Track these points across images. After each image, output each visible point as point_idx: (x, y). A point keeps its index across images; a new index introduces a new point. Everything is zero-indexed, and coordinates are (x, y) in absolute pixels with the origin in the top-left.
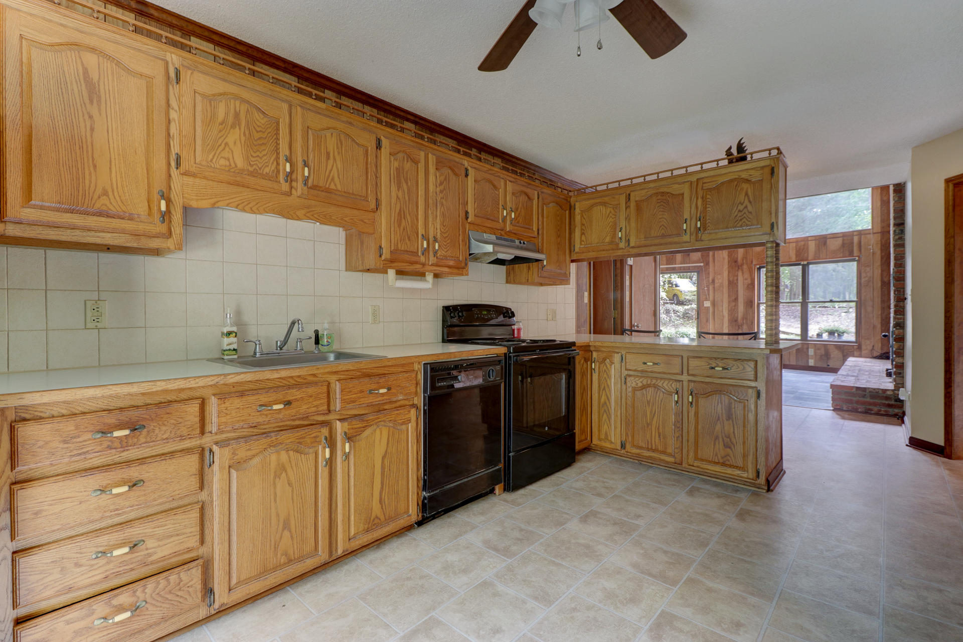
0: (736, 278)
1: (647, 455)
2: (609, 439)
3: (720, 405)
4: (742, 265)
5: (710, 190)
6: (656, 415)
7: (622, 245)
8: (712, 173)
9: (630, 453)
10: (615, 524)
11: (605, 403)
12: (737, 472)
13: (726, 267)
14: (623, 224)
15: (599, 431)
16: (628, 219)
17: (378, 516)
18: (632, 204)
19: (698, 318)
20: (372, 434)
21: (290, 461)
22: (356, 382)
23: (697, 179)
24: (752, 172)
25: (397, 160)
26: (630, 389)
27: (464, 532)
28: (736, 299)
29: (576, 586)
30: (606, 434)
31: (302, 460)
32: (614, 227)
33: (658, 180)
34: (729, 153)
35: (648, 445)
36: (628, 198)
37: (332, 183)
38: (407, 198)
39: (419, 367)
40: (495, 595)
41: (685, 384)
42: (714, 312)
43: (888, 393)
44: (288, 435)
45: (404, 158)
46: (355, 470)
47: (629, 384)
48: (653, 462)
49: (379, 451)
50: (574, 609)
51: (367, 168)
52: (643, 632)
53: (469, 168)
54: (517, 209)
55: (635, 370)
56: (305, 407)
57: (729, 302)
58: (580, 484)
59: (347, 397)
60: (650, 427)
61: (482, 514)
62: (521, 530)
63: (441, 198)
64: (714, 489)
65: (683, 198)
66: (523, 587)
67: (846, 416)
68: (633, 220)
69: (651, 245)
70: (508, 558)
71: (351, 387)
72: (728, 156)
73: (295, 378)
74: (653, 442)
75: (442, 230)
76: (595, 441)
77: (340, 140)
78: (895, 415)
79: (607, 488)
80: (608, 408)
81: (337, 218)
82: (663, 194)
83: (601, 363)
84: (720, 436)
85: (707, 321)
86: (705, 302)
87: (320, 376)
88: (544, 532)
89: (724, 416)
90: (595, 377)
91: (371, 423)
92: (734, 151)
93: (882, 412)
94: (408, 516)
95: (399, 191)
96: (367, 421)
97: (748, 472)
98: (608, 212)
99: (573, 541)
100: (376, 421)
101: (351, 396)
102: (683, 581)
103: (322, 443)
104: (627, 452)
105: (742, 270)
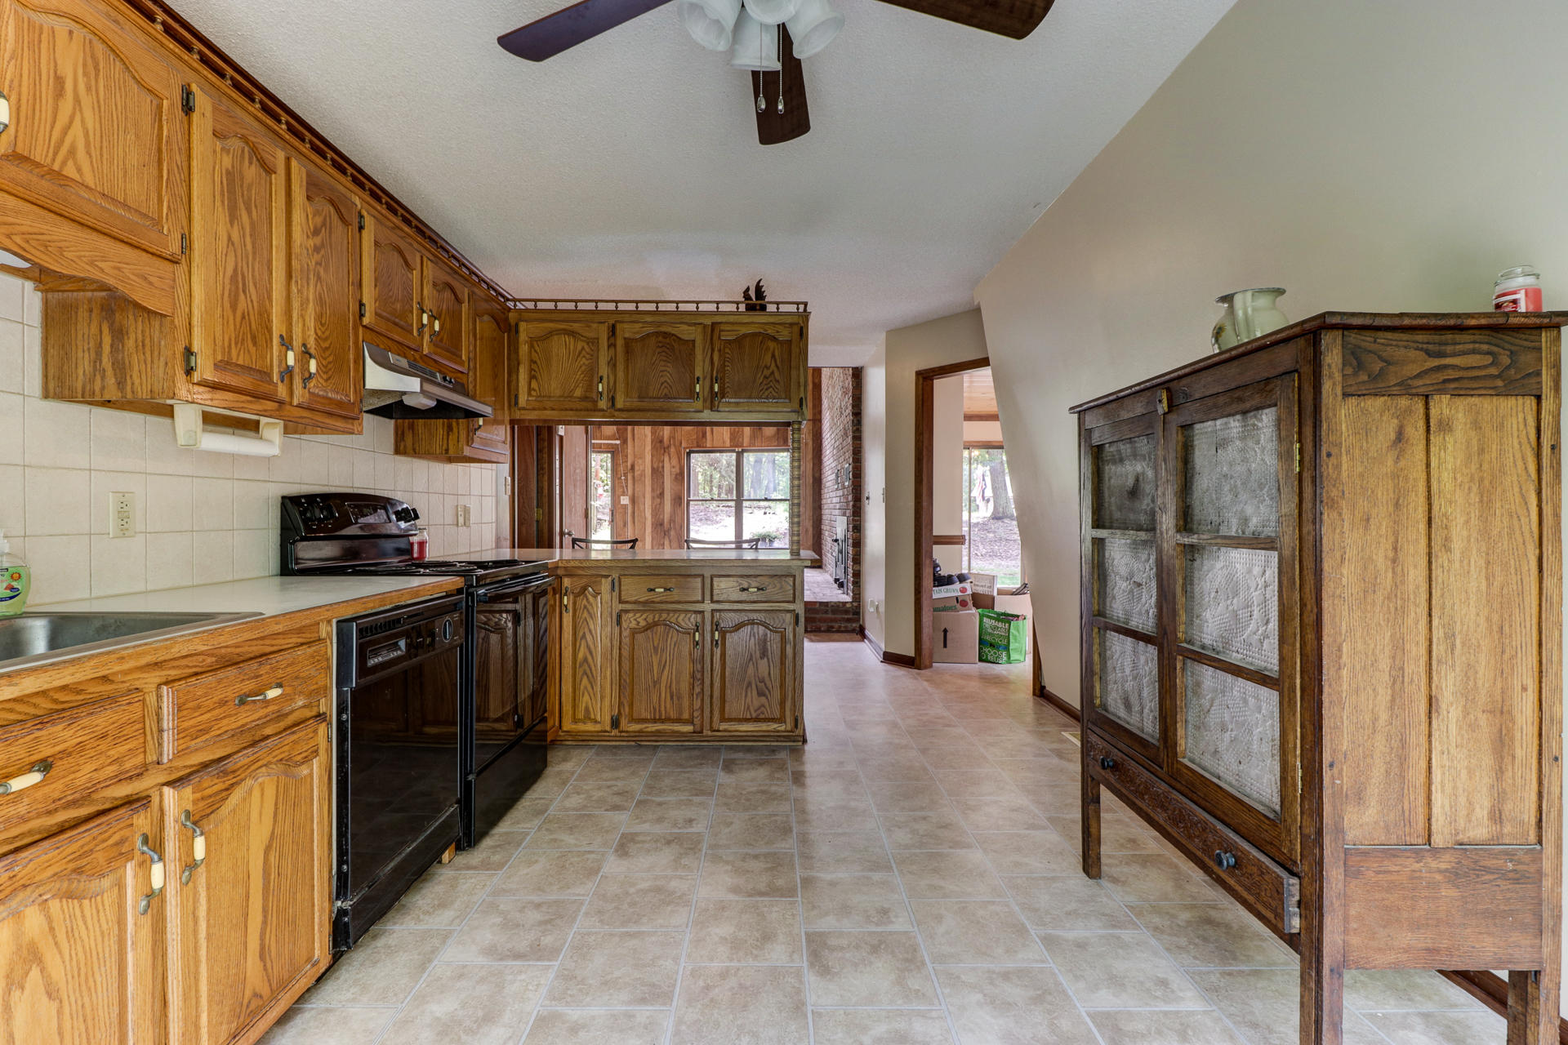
0: (661, 465)
1: (654, 729)
2: (593, 717)
3: (752, 638)
4: (669, 447)
5: (729, 342)
6: (667, 668)
7: (603, 404)
8: (732, 319)
9: (627, 732)
10: (669, 843)
11: (585, 660)
12: (774, 726)
13: (648, 448)
14: (604, 370)
15: (574, 707)
16: (612, 363)
17: (257, 990)
18: (620, 343)
19: (612, 521)
20: (244, 799)
21: (52, 929)
22: (209, 679)
23: (713, 323)
24: (780, 328)
25: (228, 152)
26: (626, 633)
27: (433, 952)
28: (662, 495)
29: (684, 953)
30: (587, 709)
31: (83, 916)
32: (592, 376)
33: (657, 312)
34: (746, 293)
35: (655, 714)
36: (613, 330)
37: (70, 163)
38: (249, 247)
39: (330, 631)
40: (574, 1029)
41: (708, 616)
42: (634, 513)
43: (848, 605)
44: (44, 858)
45: (243, 151)
46: (209, 900)
47: (624, 625)
48: (659, 739)
49: (259, 834)
50: (708, 988)
51: (160, 151)
52: (806, 971)
53: (364, 213)
54: (440, 316)
55: (635, 602)
56: (90, 767)
57: (653, 498)
58: (575, 801)
59: (192, 722)
60: (657, 686)
61: (443, 905)
62: (538, 906)
63: (317, 263)
64: (749, 756)
65: (694, 346)
66: (611, 995)
67: (813, 637)
68: (620, 367)
69: (648, 410)
70: (550, 960)
71: (201, 697)
72: (746, 299)
73: (51, 694)
74: (663, 709)
75: (320, 333)
76: (568, 725)
77: (93, 57)
78: (853, 631)
79: (618, 794)
80: (589, 666)
81: (79, 257)
82: (666, 335)
83: (577, 596)
84: (753, 682)
85: (625, 526)
86: (622, 497)
87: (120, 678)
88: (578, 895)
89: (758, 652)
90: (567, 619)
91: (243, 776)
92: (752, 294)
93: (843, 629)
94: (313, 965)
95: (232, 225)
96: (234, 772)
97: (785, 722)
98: (579, 348)
99: (632, 890)
100: (253, 768)
101: (199, 719)
102: (799, 885)
103: (137, 853)
104: (622, 732)
105: (669, 455)
